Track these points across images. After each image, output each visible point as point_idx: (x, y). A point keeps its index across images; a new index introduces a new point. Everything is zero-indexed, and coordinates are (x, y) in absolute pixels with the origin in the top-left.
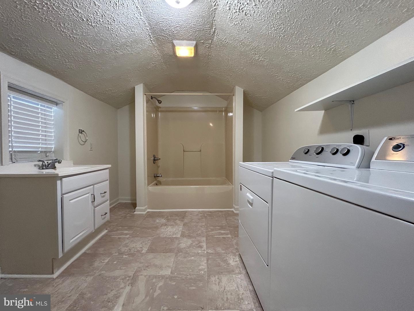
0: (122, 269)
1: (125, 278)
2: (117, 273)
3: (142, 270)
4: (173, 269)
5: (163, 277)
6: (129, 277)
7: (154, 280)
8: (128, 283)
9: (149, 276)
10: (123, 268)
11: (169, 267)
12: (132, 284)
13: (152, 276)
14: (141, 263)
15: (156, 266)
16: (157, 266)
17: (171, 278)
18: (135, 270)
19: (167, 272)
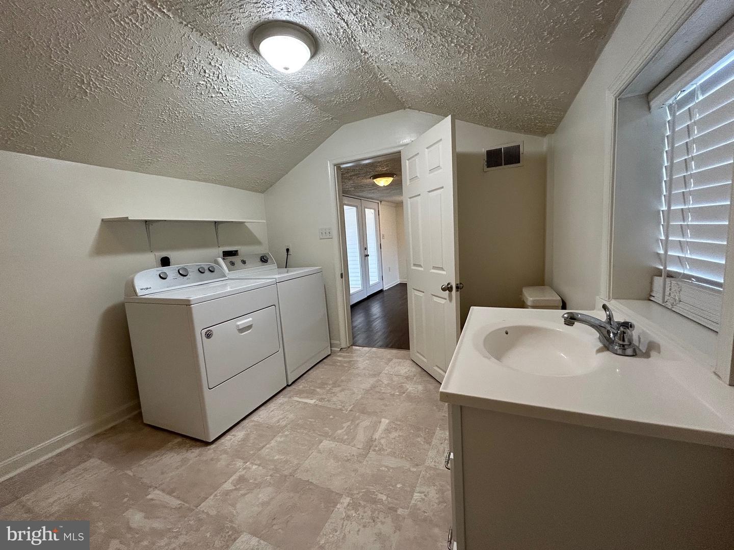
0: (386, 467)
1: (380, 450)
2: (392, 462)
3: (357, 456)
4: (316, 446)
5: (334, 439)
6: (374, 450)
7: (346, 437)
8: (376, 443)
9: (349, 444)
10: (384, 468)
11: (319, 452)
12: (371, 440)
13: (346, 443)
14: (356, 470)
15: (336, 458)
16: (333, 457)
17: (326, 435)
18: (367, 459)
19: (326, 444)
